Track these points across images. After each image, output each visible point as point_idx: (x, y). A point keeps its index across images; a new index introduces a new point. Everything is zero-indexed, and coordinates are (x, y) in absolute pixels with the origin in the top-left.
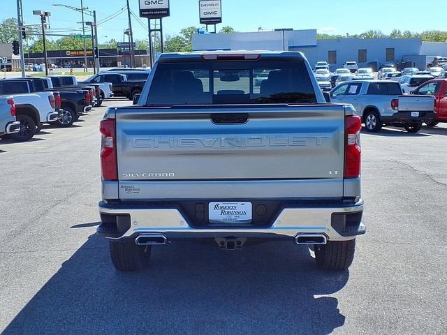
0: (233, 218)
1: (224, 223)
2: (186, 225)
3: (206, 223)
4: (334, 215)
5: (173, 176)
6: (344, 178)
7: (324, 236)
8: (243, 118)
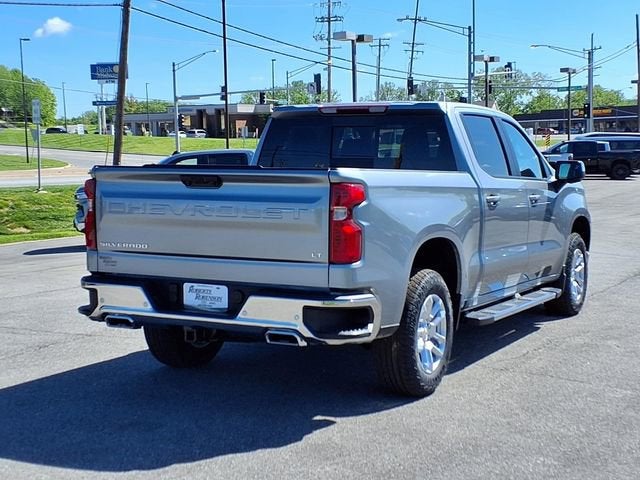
0: (208, 305)
1: (198, 310)
2: (150, 307)
3: (180, 308)
4: (306, 309)
5: (143, 247)
6: (330, 263)
7: (296, 336)
8: (217, 182)
